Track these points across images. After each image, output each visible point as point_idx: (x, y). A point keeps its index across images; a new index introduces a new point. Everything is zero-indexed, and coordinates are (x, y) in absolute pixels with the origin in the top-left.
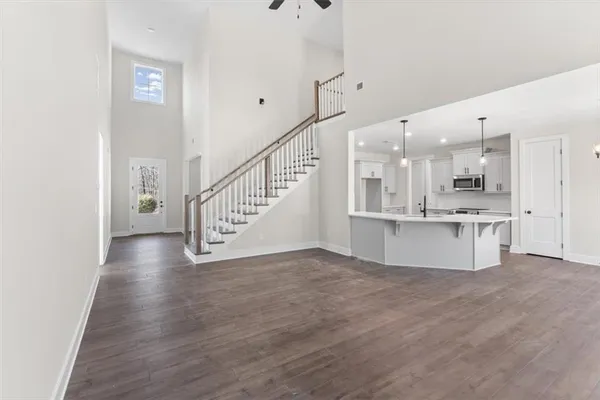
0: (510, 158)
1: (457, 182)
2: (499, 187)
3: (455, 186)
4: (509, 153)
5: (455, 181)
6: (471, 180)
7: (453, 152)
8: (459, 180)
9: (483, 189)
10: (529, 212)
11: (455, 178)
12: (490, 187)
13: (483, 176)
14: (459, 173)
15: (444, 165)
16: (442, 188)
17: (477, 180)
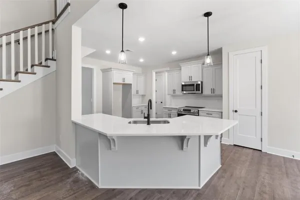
0: (222, 68)
1: (184, 87)
2: (213, 91)
3: (182, 91)
4: (222, 64)
5: (183, 86)
6: (193, 85)
7: (181, 65)
8: (185, 85)
9: (202, 92)
10: (236, 111)
11: (183, 84)
12: (207, 91)
13: (202, 82)
14: (185, 80)
15: (175, 74)
16: (174, 91)
17: (198, 85)
